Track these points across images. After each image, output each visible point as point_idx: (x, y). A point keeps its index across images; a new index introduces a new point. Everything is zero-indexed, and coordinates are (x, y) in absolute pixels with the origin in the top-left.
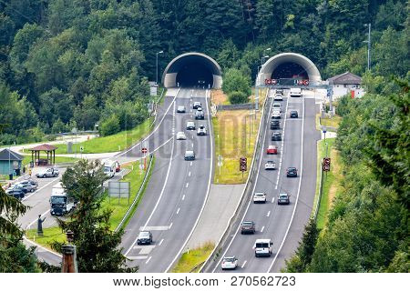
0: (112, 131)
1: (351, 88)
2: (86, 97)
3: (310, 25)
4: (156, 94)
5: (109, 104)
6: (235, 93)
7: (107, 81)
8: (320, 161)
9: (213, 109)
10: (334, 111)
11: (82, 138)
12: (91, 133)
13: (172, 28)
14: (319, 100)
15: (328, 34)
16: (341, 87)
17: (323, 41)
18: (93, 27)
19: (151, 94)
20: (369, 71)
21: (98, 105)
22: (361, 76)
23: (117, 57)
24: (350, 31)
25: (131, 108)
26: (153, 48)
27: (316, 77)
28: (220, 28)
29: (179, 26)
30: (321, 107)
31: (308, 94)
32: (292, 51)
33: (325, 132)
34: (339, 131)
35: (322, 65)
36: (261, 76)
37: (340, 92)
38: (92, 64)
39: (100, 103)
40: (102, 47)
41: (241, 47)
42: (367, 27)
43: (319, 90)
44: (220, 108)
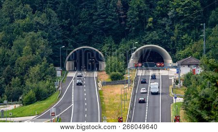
0: (30, 102)
1: (194, 67)
2: (13, 79)
3: (164, 26)
4: (60, 76)
5: (28, 83)
6: (113, 73)
7: (27, 68)
8: (173, 118)
9: (100, 84)
10: (182, 84)
11: (11, 107)
12: (17, 104)
13: (70, 30)
14: (171, 76)
15: (176, 31)
16: (186, 67)
17: (173, 36)
18: (16, 31)
19: (58, 76)
20: (204, 55)
21: (21, 84)
22: (199, 59)
23: (34, 52)
24: (191, 28)
25: (43, 86)
26: (58, 44)
27: (170, 61)
28: (103, 29)
29: (75, 29)
30: (173, 81)
31: (163, 73)
32: (152, 43)
33: (176, 98)
34: (185, 97)
35: (173, 52)
36: (132, 61)
37: (185, 70)
38: (16, 56)
39: (23, 82)
40: (24, 44)
41: (117, 42)
42: (203, 26)
43: (171, 69)
44: (104, 84)
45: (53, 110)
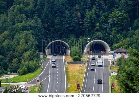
0: (24, 73)
1: (123, 54)
2: (14, 59)
3: (106, 28)
4: (42, 58)
5: (23, 62)
6: (75, 57)
7: (22, 53)
8: (110, 84)
9: (66, 63)
10: (116, 64)
11: (12, 76)
12: (16, 74)
13: (49, 30)
14: (110, 59)
15: (113, 32)
16: (119, 54)
17: (111, 35)
18: (16, 30)
19: (41, 58)
20: (130, 47)
21: (19, 63)
22: (127, 49)
23: (27, 43)
24: (122, 30)
25: (32, 64)
26: (42, 38)
27: (109, 50)
28: (69, 30)
29: (52, 29)
30: (111, 62)
31: (105, 57)
32: (99, 39)
33: (112, 72)
34: (118, 72)
35: (111, 45)
36: (86, 50)
37: (118, 56)
38: (16, 45)
39: (20, 61)
40: (20, 38)
41: (77, 37)
42: (129, 29)
43: (110, 55)
44: (69, 63)
45: (38, 78)
